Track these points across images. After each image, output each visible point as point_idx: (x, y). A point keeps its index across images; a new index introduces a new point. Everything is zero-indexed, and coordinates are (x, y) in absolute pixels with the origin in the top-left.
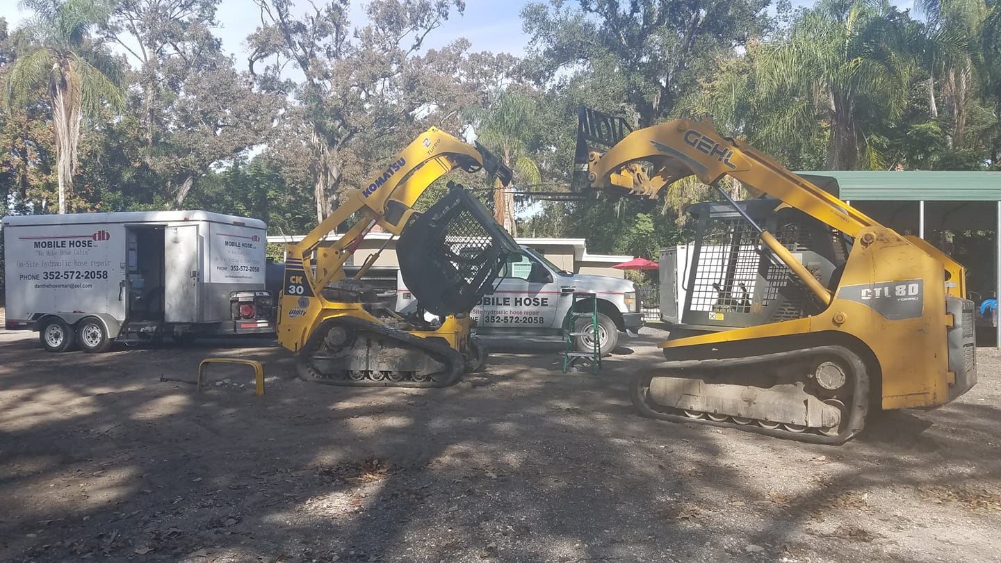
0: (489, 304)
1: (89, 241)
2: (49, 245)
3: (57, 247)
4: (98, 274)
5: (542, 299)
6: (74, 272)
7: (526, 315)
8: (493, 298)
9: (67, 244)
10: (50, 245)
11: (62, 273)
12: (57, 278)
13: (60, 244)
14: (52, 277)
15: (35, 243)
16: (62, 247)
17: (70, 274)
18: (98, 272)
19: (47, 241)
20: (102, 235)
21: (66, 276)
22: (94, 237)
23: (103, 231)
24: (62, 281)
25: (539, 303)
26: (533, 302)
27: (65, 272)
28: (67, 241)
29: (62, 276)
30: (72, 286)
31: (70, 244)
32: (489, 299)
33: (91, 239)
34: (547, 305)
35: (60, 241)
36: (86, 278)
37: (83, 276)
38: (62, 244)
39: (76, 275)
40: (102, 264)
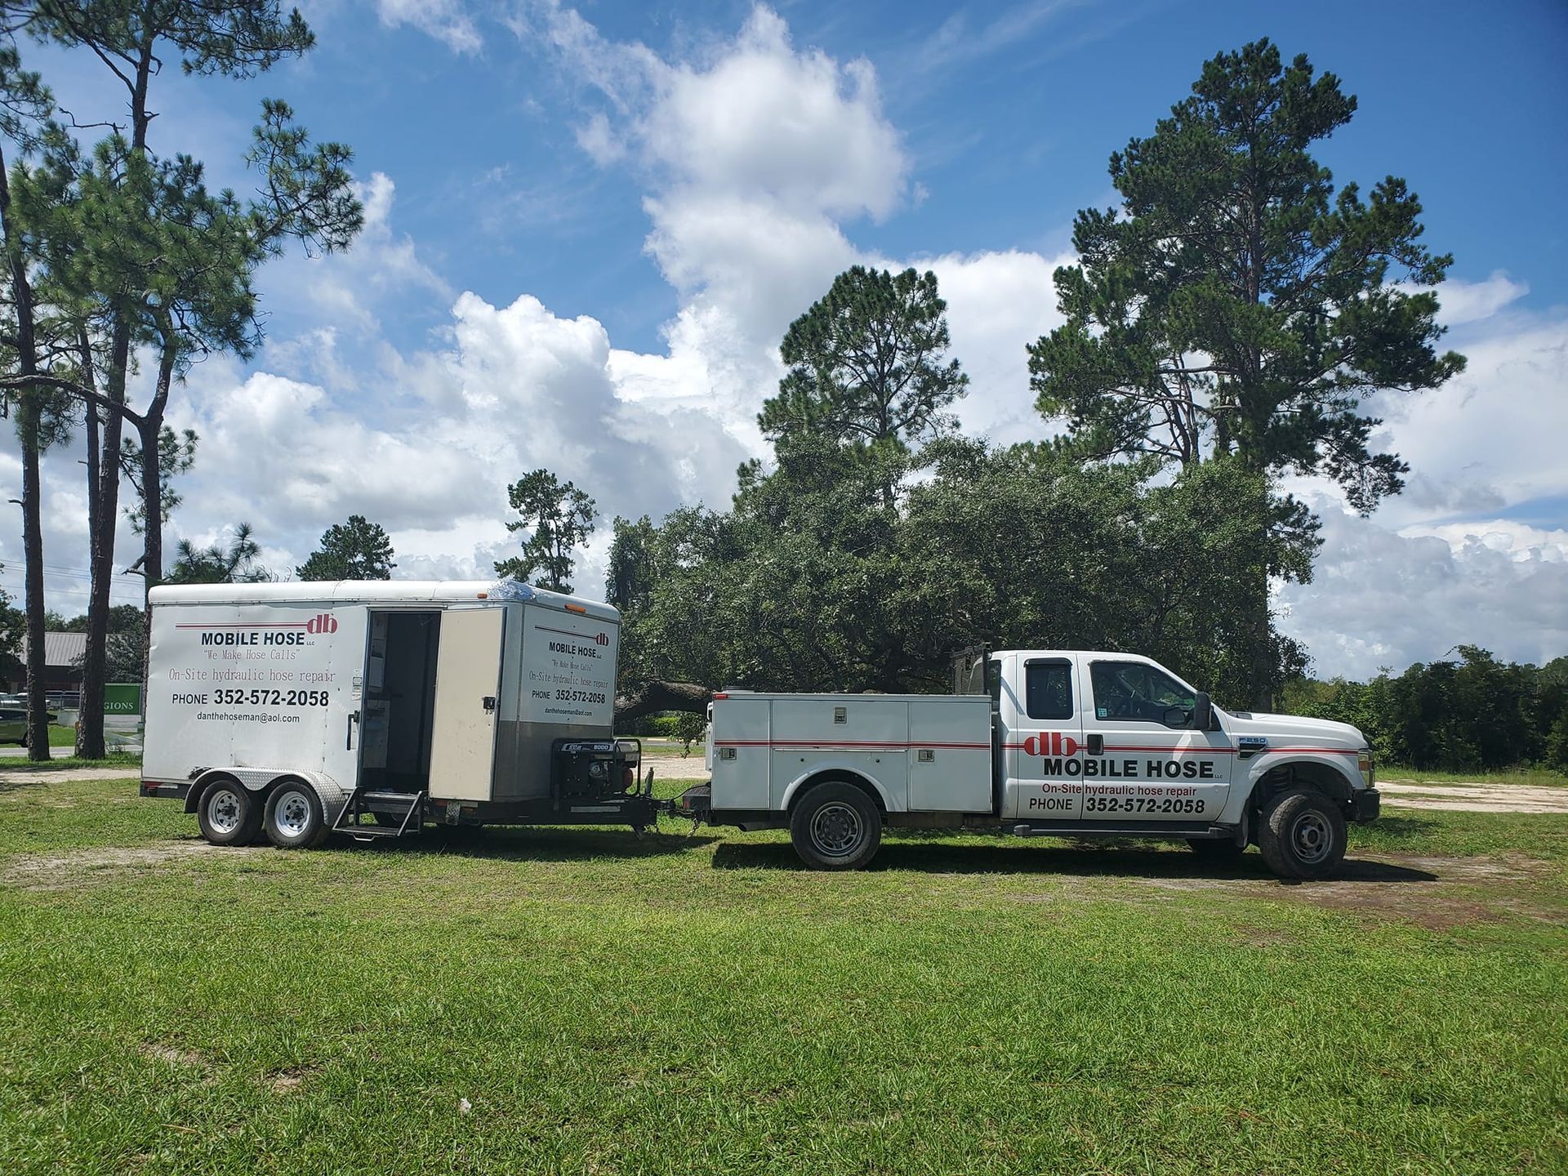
0: (1095, 773)
1: (298, 634)
2: (227, 639)
3: (243, 643)
4: (311, 698)
5: (1203, 764)
6: (268, 692)
7: (1170, 797)
8: (1104, 762)
9: (261, 639)
10: (229, 639)
11: (247, 694)
12: (237, 702)
13: (247, 639)
14: (229, 699)
15: (204, 635)
16: (252, 643)
17: (261, 696)
18: (312, 693)
19: (224, 632)
20: (325, 624)
21: (255, 699)
22: (309, 626)
23: (327, 616)
24: (247, 708)
25: (1195, 772)
26: (1183, 770)
27: (253, 691)
28: (262, 632)
29: (247, 699)
30: (264, 718)
31: (266, 638)
32: (1095, 763)
33: (304, 630)
34: (1211, 776)
35: (247, 632)
36: (290, 703)
37: (283, 700)
38: (252, 638)
39: (271, 697)
40: (320, 678)
